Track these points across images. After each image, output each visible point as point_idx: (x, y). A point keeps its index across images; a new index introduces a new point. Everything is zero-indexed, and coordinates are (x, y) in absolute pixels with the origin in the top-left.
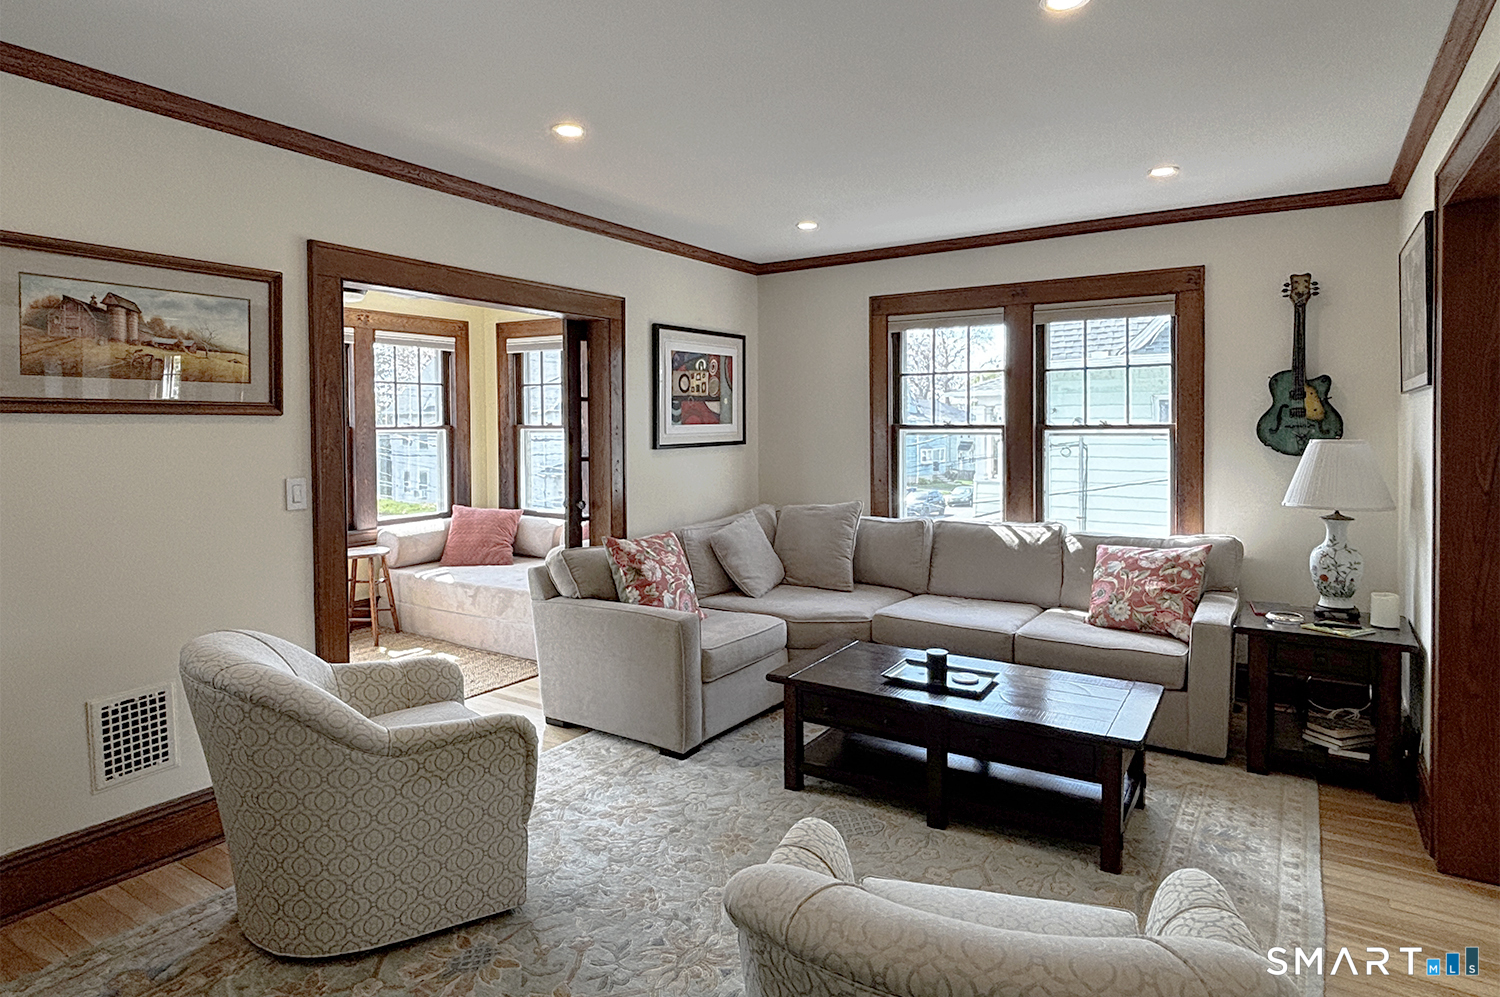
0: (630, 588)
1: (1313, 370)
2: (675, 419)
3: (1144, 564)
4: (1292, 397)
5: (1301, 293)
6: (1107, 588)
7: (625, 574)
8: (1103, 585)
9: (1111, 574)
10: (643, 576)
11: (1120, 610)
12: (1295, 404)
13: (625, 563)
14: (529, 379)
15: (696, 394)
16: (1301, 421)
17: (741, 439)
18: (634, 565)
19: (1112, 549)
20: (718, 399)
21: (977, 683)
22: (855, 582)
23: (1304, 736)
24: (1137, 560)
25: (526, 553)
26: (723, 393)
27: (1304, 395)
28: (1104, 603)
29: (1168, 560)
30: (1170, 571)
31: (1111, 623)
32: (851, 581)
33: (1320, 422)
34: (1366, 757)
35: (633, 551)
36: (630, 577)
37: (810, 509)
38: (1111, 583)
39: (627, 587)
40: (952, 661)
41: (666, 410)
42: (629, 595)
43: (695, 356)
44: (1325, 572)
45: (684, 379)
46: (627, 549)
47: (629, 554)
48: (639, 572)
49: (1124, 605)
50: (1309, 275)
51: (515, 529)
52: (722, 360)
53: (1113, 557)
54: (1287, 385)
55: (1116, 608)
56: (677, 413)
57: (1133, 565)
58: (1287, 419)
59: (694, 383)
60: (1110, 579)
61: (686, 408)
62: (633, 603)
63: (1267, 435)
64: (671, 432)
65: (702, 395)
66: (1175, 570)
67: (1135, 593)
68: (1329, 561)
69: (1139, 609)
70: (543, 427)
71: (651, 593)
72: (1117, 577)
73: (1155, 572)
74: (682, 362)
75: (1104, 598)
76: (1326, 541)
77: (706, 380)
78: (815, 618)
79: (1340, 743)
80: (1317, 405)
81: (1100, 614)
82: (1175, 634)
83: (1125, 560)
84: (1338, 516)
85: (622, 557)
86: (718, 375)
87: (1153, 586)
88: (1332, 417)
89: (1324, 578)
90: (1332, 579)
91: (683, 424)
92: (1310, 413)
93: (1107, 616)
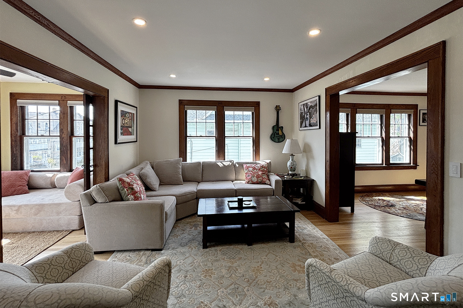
0: (130, 195)
1: (280, 125)
2: (121, 134)
3: (257, 168)
4: (277, 131)
5: (278, 109)
6: (250, 174)
7: (127, 190)
8: (249, 174)
9: (250, 171)
10: (134, 190)
11: (255, 180)
12: (277, 132)
13: (127, 186)
14: (28, 116)
15: (126, 125)
16: (278, 135)
17: (136, 140)
18: (131, 187)
19: (248, 165)
20: (131, 127)
21: (250, 204)
22: (183, 181)
23: (293, 201)
24: (255, 167)
25: (38, 188)
26: (132, 126)
27: (279, 131)
28: (250, 178)
29: (261, 167)
30: (262, 169)
31: (253, 183)
32: (182, 181)
33: (281, 136)
34: (304, 203)
35: (129, 181)
36: (129, 191)
37: (165, 161)
38: (251, 173)
39: (128, 195)
40: (245, 198)
41: (119, 131)
42: (129, 198)
43: (126, 112)
44: (292, 166)
45: (124, 120)
46: (127, 181)
47: (128, 183)
48: (132, 189)
49: (255, 178)
50: (279, 106)
51: (28, 179)
52: (132, 114)
53: (249, 167)
54: (275, 128)
55: (254, 179)
56: (122, 131)
57: (254, 169)
58: (276, 135)
59: (126, 121)
60: (250, 172)
61: (124, 130)
62: (131, 200)
63: (273, 139)
64: (121, 138)
65: (128, 125)
66: (263, 169)
67: (257, 175)
68: (292, 164)
69: (259, 178)
70: (37, 136)
71: (138, 195)
72: (252, 171)
73: (259, 170)
74: (124, 113)
75: (250, 177)
76: (291, 160)
77: (128, 121)
78: (182, 194)
79: (301, 201)
80: (281, 132)
81: (250, 181)
82: (267, 183)
83: (252, 167)
84: (292, 155)
85: (125, 184)
86: (131, 119)
87: (260, 173)
88: (283, 135)
89: (292, 167)
90: (293, 168)
91: (123, 135)
92: (280, 134)
93: (252, 181)
